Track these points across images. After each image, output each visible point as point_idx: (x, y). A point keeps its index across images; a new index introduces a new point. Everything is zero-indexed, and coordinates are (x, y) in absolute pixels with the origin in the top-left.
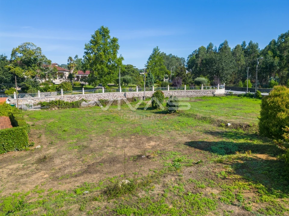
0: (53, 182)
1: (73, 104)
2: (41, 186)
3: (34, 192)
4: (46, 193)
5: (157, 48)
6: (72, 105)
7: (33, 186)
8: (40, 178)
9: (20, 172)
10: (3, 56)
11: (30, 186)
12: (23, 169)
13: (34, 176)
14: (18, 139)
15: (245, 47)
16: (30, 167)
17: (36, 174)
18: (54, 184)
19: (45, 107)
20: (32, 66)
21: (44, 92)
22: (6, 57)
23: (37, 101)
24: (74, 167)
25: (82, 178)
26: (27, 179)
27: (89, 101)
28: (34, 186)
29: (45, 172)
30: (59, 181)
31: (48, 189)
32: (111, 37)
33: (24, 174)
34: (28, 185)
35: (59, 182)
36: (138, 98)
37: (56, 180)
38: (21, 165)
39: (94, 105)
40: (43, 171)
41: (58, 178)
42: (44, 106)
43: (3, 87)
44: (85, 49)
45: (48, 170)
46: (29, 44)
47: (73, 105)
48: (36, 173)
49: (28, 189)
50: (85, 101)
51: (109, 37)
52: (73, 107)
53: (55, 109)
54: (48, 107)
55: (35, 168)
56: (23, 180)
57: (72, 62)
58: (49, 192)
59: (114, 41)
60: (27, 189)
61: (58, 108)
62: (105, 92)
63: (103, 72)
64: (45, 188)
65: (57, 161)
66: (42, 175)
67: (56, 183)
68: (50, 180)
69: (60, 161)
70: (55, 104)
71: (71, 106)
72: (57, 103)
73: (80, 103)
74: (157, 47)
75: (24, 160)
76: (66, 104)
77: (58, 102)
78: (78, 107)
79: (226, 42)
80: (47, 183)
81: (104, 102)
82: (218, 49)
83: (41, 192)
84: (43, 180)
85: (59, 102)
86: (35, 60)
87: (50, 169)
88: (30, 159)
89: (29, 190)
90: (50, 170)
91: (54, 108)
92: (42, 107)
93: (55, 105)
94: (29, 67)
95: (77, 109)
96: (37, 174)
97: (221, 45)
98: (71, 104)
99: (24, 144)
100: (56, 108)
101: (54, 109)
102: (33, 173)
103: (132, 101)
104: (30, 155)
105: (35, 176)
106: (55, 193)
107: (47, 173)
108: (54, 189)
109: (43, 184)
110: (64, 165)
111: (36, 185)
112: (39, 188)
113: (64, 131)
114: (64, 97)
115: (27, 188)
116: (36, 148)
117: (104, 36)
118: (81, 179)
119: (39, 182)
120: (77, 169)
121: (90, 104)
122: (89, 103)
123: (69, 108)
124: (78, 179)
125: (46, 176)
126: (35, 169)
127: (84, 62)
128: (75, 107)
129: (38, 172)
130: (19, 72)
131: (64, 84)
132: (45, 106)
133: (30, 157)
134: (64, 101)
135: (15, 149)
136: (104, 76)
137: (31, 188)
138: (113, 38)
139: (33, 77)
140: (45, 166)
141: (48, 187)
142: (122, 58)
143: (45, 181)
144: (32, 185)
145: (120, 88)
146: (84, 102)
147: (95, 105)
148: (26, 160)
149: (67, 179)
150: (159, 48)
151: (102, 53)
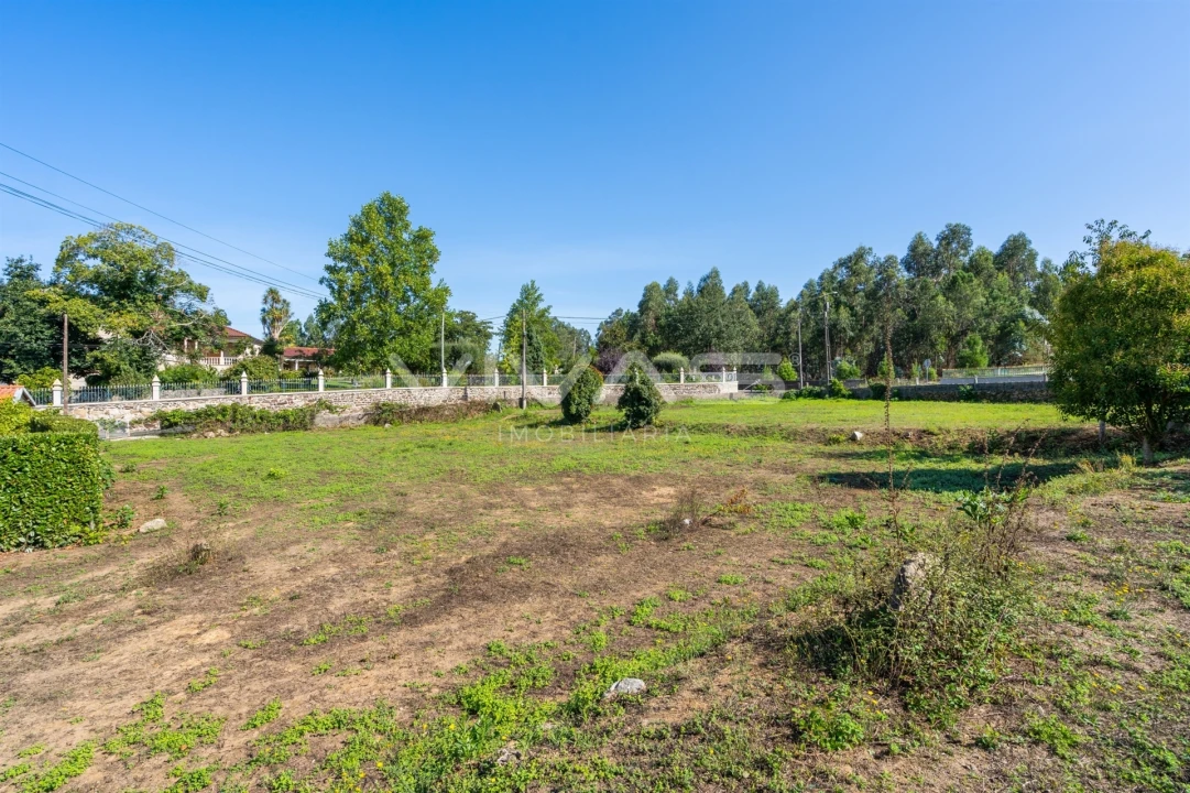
0: (270, 663)
1: (285, 418)
2: (182, 696)
3: (127, 750)
4: (234, 741)
5: (533, 285)
6: (281, 421)
7: (118, 703)
8: (173, 650)
9: (31, 635)
10: (23, 264)
11: (92, 705)
12: (58, 614)
13: (129, 647)
14: (46, 487)
15: (748, 296)
16: (100, 605)
17: (143, 634)
18: (281, 674)
19: (179, 429)
20: (134, 299)
21: (174, 389)
22: (37, 268)
23: (148, 412)
24: (373, 585)
25: (454, 627)
26: (80, 666)
27: (344, 409)
28: (131, 702)
29: (200, 617)
30: (308, 654)
31: (244, 710)
32: (414, 228)
33: (59, 643)
34: (79, 704)
35: (315, 659)
36: (505, 400)
37: (290, 653)
38: (46, 603)
39: (362, 422)
40: (190, 616)
41: (297, 639)
42: (172, 425)
43: (11, 368)
44: (329, 255)
45: (219, 609)
46: (130, 230)
47: (287, 421)
48: (143, 628)
49: (78, 728)
50: (330, 408)
51: (406, 226)
52: (286, 428)
53: (217, 436)
54: (189, 429)
55: (140, 607)
56: (44, 675)
57: (279, 306)
58: (256, 734)
59: (422, 237)
60: (71, 732)
61: (231, 431)
62: (393, 385)
63: (386, 326)
64: (219, 711)
65: (268, 568)
66: (184, 632)
67: (292, 667)
68: (247, 656)
69: (285, 567)
70: (220, 417)
71: (279, 425)
72: (224, 416)
73: (313, 417)
74: (533, 282)
75: (69, 577)
76: (261, 418)
77: (230, 412)
78: (306, 430)
79: (715, 274)
80: (230, 677)
81: (397, 410)
82: (695, 289)
83: (192, 740)
84: (193, 662)
85: (235, 411)
86: (151, 279)
87: (233, 601)
88: (105, 572)
89: (86, 735)
90: (236, 609)
91: (212, 430)
92: (167, 427)
93: (218, 420)
94: (124, 301)
95: (300, 434)
96: (151, 633)
97: (704, 280)
98: (278, 417)
99: (77, 516)
100: (219, 431)
101: (211, 434)
102: (119, 630)
103: (487, 411)
104: (109, 557)
105: (132, 648)
106: (307, 735)
107: (215, 623)
108: (294, 708)
109: (196, 683)
110: (310, 580)
111: (147, 696)
112: (167, 712)
113: (271, 475)
114: (250, 398)
115: (69, 728)
116: (142, 530)
117: (390, 221)
118: (448, 630)
119: (168, 674)
120: (394, 590)
121: (347, 418)
122: (343, 415)
123: (269, 430)
124: (431, 634)
125: (211, 637)
126: (140, 611)
127: (307, 329)
128: (295, 429)
129: (159, 623)
130: (83, 314)
131: (252, 364)
132: (176, 424)
133: (107, 563)
134: (251, 408)
135: (22, 539)
136: (391, 340)
137: (101, 724)
138: (420, 230)
139: (136, 334)
140: (200, 591)
141: (242, 697)
142: (446, 290)
143: (213, 664)
144: (108, 697)
145: (444, 375)
146: (325, 414)
147: (366, 423)
148: (82, 578)
149: (364, 638)
150: (536, 285)
151: (384, 268)
